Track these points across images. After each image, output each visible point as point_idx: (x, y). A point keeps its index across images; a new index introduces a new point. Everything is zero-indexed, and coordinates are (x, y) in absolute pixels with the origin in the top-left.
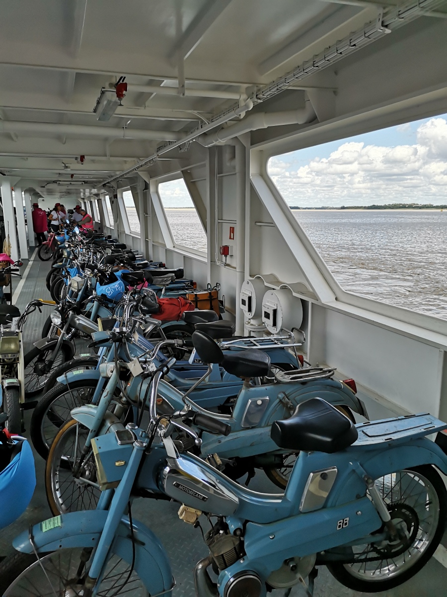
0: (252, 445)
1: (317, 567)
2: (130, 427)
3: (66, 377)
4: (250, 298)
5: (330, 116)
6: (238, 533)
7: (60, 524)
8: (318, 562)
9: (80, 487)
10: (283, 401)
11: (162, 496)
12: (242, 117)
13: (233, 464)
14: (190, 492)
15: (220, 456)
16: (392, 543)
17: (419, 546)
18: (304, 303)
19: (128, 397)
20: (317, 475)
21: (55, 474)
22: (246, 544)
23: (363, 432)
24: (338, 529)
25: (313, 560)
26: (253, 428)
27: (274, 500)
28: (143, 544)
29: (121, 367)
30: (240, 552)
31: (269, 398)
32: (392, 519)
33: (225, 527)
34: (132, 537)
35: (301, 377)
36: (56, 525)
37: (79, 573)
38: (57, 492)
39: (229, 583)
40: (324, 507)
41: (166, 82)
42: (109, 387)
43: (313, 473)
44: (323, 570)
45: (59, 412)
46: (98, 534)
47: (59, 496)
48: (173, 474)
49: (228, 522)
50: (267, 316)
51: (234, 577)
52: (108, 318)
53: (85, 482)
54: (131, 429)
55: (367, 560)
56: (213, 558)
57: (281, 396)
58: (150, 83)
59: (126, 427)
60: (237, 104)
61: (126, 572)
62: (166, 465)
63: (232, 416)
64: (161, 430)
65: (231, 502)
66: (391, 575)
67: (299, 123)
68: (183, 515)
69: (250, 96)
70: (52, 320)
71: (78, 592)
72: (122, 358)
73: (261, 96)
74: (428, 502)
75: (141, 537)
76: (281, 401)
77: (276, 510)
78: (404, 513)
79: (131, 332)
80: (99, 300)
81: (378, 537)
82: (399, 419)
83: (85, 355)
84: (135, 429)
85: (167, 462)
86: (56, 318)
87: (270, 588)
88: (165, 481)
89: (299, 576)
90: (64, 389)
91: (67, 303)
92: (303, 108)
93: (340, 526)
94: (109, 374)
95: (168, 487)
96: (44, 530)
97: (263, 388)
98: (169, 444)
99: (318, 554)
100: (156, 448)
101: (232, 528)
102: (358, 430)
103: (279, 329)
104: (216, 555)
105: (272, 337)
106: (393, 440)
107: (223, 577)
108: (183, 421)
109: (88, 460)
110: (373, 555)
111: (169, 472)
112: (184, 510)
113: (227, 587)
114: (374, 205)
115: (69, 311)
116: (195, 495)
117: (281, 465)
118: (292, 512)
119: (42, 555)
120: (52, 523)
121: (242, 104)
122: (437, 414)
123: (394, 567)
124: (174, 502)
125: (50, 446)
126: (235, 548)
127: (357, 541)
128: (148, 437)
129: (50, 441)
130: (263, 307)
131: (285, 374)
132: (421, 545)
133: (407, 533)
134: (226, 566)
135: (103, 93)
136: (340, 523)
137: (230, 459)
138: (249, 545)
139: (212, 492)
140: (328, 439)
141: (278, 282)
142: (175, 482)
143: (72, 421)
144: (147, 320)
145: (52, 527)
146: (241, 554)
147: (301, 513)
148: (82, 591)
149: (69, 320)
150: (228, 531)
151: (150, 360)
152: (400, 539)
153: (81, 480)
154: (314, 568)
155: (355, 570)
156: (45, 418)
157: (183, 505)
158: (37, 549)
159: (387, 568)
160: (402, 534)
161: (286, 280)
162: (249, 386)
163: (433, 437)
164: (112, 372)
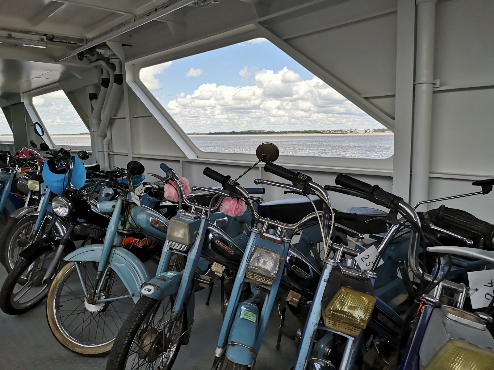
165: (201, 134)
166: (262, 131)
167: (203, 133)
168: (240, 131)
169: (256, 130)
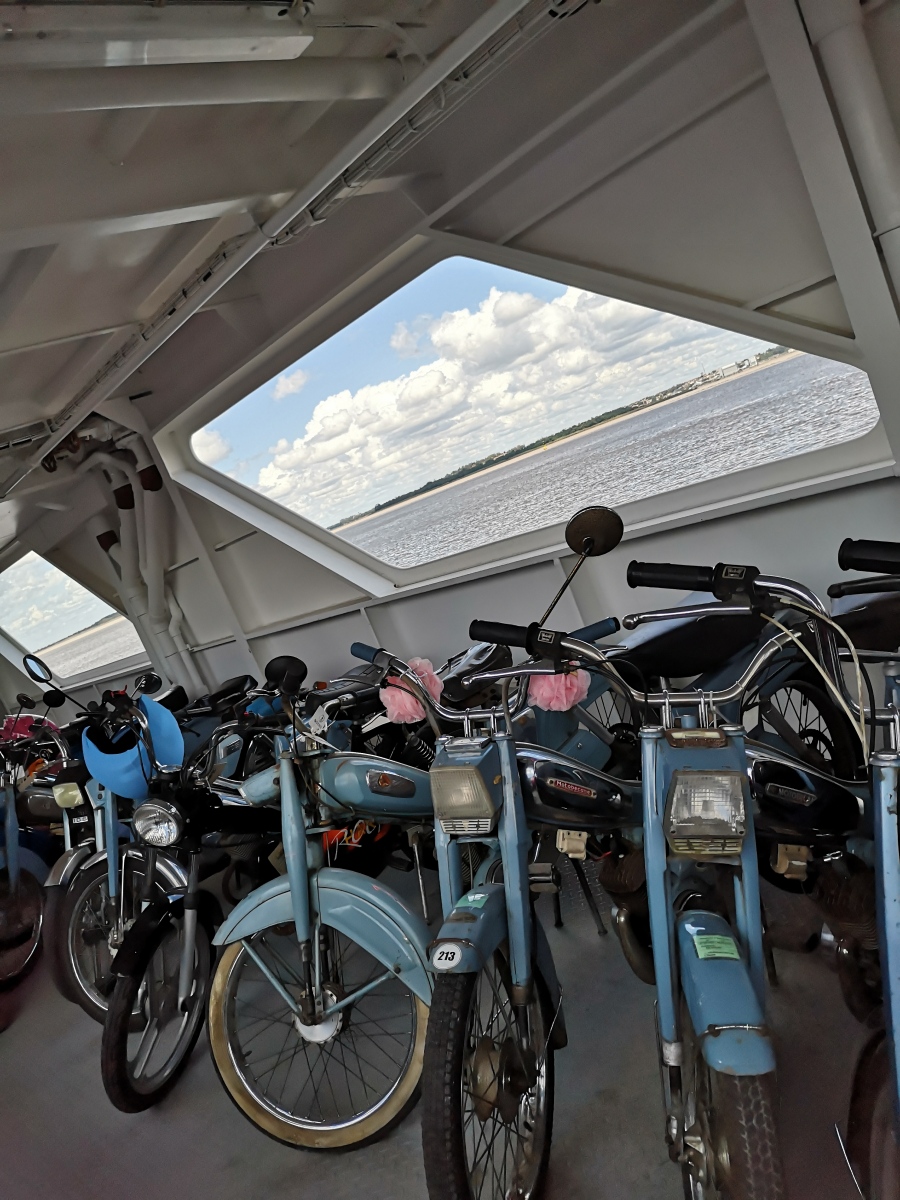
165: (357, 518)
166: (494, 456)
167: (363, 512)
168: (443, 477)
169: (479, 459)
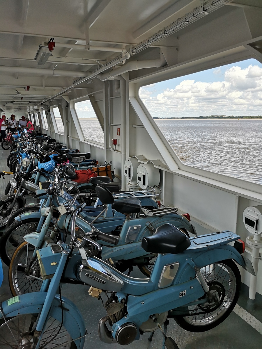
0: (131, 253)
1: (168, 319)
2: (59, 243)
3: (20, 217)
4: (130, 169)
5: (175, 63)
6: (123, 301)
7: (18, 301)
8: (169, 316)
9: (30, 281)
10: (149, 227)
11: (79, 282)
12: (124, 63)
13: (120, 264)
14: (95, 279)
15: (113, 260)
16: (210, 304)
17: (225, 306)
18: (161, 171)
19: (58, 227)
20: (169, 267)
21: (14, 274)
22: (128, 307)
23: (194, 242)
24: (180, 297)
25: (166, 315)
26: (131, 243)
27: (144, 282)
28: (68, 310)
29: (54, 209)
30: (124, 312)
31: (141, 225)
32: (210, 290)
33: (116, 299)
34: (62, 306)
35: (159, 213)
36: (16, 301)
37: (30, 329)
38: (16, 284)
39: (118, 330)
40: (172, 285)
41: (78, 42)
42: (46, 222)
43: (166, 266)
44: (172, 321)
45: (17, 238)
46: (41, 306)
47: (17, 287)
48: (85, 269)
49: (118, 295)
50: (140, 179)
51: (121, 326)
52: (45, 182)
53: (33, 278)
54: (60, 244)
55: (196, 314)
56: (109, 317)
57: (148, 224)
58: (69, 42)
59: (57, 243)
60: (121, 56)
61: (58, 327)
62: (81, 264)
63: (119, 237)
64: (78, 244)
65: (119, 284)
66: (210, 322)
67: (157, 67)
68: (91, 293)
69: (128, 51)
70: (11, 184)
71: (29, 340)
72: (54, 205)
73: (134, 51)
74: (230, 280)
75: (66, 306)
76: (147, 227)
77: (145, 287)
78: (217, 287)
79: (59, 190)
80: (39, 172)
81: (203, 301)
82: (214, 234)
83: (32, 204)
84: (63, 244)
85: (81, 262)
86: (14, 183)
87: (142, 332)
88: (81, 273)
89: (158, 324)
90: (19, 224)
91: (20, 174)
92: (159, 58)
93: (181, 295)
94: (47, 214)
95: (82, 277)
96: (9, 304)
97: (138, 220)
98: (83, 252)
99: (169, 311)
100: (75, 254)
101: (120, 299)
102: (191, 241)
103: (146, 187)
104: (110, 315)
105: (142, 191)
106: (210, 246)
107: (115, 328)
108: (91, 238)
109: (35, 265)
110: (199, 311)
111: (83, 268)
112: (92, 290)
113: (117, 332)
114: (201, 116)
115: (22, 178)
116: (98, 280)
117: (148, 264)
118: (154, 288)
119: (7, 319)
120: (13, 300)
121: (124, 55)
122: (235, 232)
123: (211, 318)
124: (86, 286)
125: (11, 258)
126: (121, 310)
127: (190, 304)
128: (70, 248)
129: (11, 255)
130: (137, 174)
131: (150, 211)
132: (226, 305)
133: (218, 298)
134: (116, 321)
135: (40, 48)
136: (181, 293)
137: (118, 261)
138: (129, 308)
139: (108, 279)
140: (174, 246)
141: (145, 160)
142: (86, 274)
143: (25, 242)
144: (69, 182)
145: (14, 302)
146: (125, 314)
147: (159, 289)
148: (32, 339)
149: (21, 184)
150: (117, 301)
151: (71, 205)
152: (214, 302)
153: (30, 276)
154: (167, 319)
155: (190, 320)
156: (8, 242)
157: (91, 287)
158: (5, 316)
159: (208, 318)
160: (215, 298)
161: (150, 158)
162: (129, 219)
163: (232, 244)
164: (48, 212)
